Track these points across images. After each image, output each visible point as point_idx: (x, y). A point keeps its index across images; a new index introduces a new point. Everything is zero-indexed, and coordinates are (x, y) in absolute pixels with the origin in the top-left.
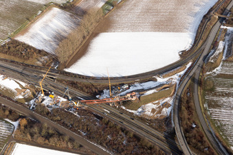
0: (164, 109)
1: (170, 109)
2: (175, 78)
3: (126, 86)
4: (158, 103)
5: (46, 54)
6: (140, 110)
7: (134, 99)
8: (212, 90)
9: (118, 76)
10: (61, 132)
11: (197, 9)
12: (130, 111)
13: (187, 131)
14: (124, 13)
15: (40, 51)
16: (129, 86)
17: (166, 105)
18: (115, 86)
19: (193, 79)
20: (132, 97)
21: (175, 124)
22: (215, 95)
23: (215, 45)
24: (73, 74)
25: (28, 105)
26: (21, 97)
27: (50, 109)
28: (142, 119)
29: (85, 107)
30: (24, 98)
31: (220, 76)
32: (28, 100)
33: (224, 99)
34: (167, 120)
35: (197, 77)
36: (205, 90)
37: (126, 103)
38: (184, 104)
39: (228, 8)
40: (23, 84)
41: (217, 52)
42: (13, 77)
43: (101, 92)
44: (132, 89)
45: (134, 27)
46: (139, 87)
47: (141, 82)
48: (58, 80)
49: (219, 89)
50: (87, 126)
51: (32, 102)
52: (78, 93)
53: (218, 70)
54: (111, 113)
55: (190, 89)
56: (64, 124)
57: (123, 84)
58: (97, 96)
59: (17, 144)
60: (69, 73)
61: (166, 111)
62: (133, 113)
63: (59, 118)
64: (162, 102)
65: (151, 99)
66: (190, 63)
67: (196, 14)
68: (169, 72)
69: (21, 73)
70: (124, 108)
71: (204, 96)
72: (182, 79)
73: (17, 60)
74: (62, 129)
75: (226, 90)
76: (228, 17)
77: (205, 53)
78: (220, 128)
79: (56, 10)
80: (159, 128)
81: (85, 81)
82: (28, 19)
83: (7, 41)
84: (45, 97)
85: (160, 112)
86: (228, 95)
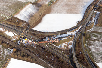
0: (69, 46)
1: (71, 45)
2: (74, 33)
3: (55, 36)
4: (67, 43)
5: (25, 22)
6: (60, 46)
7: (58, 41)
8: (89, 38)
9: (52, 31)
10: (28, 54)
11: (85, 4)
12: (56, 46)
13: (78, 55)
14: (56, 6)
15: (23, 21)
16: (56, 36)
17: (70, 44)
18: (51, 36)
19: (81, 33)
20: (57, 40)
21: (73, 52)
23: (91, 19)
24: (35, 31)
25: (17, 43)
26: (14, 40)
27: (25, 45)
28: (60, 50)
29: (39, 44)
30: (16, 40)
31: (92, 32)
32: (17, 41)
33: (94, 42)
34: (70, 50)
35: (83, 33)
36: (86, 38)
37: (54, 43)
38: (77, 44)
39: (98, 4)
40: (16, 34)
41: (92, 22)
42: (12, 31)
43: (45, 38)
44: (57, 37)
45: (60, 12)
46: (60, 36)
47: (61, 34)
48: (29, 33)
49: (92, 38)
50: (39, 52)
51: (19, 42)
52: (36, 39)
53: (92, 30)
54: (49, 47)
55: (80, 37)
56: (30, 51)
57: (54, 35)
58: (44, 40)
59: (12, 58)
60: (33, 30)
61: (70, 46)
62: (57, 47)
63: (28, 48)
64: (69, 43)
65: (64, 41)
66: (81, 27)
67: (84, 6)
68: (72, 30)
69: (15, 30)
70: (53, 45)
71: (85, 40)
72: (77, 33)
73: (14, 24)
74: (29, 53)
75: (94, 38)
76: (97, 7)
77: (87, 23)
78: (91, 54)
79: (30, 5)
80: (67, 53)
81: (39, 34)
82: (19, 8)
83: (11, 17)
84: (24, 40)
85: (67, 47)
86: (95, 40)
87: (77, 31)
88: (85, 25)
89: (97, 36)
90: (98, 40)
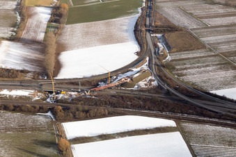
0: (152, 83)
2: (145, 67)
3: (115, 77)
4: (146, 81)
6: (136, 86)
7: (128, 81)
8: (174, 68)
11: (125, 28)
13: (176, 89)
14: (68, 37)
15: (22, 71)
16: (117, 77)
17: (151, 80)
19: (156, 64)
20: (126, 80)
21: (166, 87)
22: (177, 70)
23: (156, 46)
25: (47, 102)
26: (37, 98)
31: (172, 61)
32: (44, 99)
33: (185, 71)
34: (159, 87)
35: (159, 64)
36: (169, 69)
38: (161, 77)
39: (148, 23)
41: (161, 49)
43: (97, 85)
44: (120, 77)
45: (86, 45)
47: (123, 73)
49: (178, 67)
51: (48, 100)
53: (169, 58)
55: (160, 70)
57: (111, 77)
58: (98, 87)
59: (63, 124)
61: (155, 83)
64: (148, 79)
65: (140, 79)
66: (148, 59)
67: (127, 31)
70: (124, 88)
71: (171, 72)
72: (149, 66)
75: (182, 67)
76: (151, 28)
77: (153, 51)
79: (6, 42)
80: (157, 93)
84: (57, 95)
85: (150, 84)
86: (186, 69)
87: (147, 63)
88: (153, 54)
89: (185, 64)
90: (189, 68)
